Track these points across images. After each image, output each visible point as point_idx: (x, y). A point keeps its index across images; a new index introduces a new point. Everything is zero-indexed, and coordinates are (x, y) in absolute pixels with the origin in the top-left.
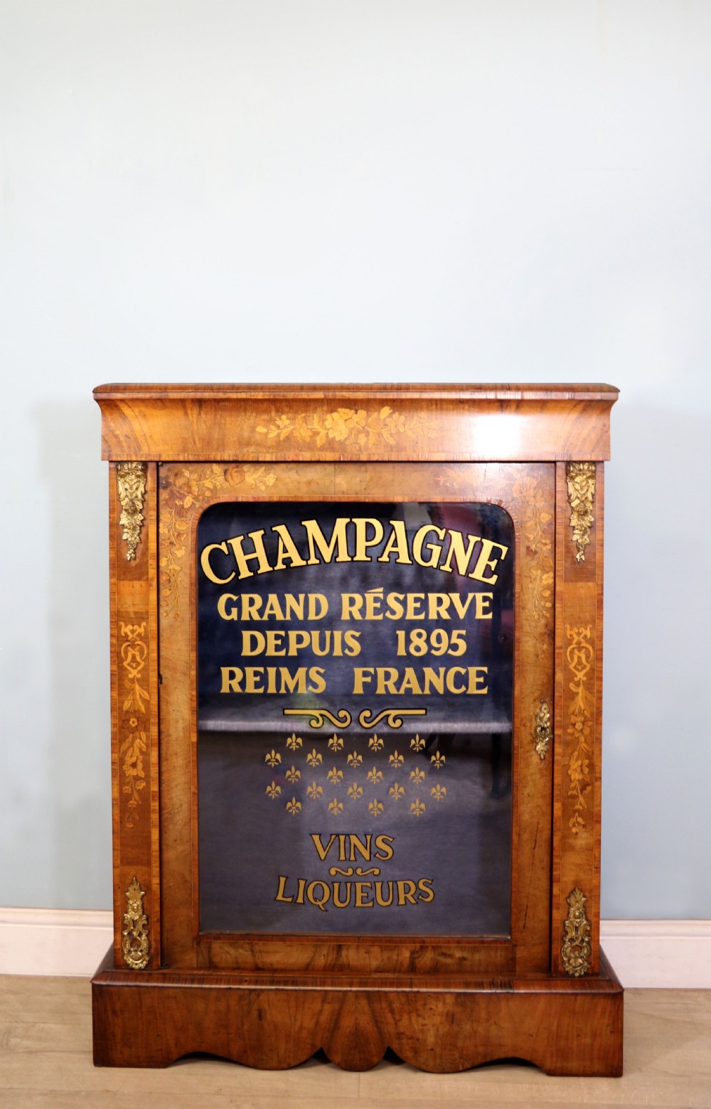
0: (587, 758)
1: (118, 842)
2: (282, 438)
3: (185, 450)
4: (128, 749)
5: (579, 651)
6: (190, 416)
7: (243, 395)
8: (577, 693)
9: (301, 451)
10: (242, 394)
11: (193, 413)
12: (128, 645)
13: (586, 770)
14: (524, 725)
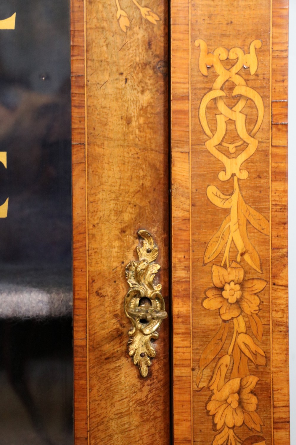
0: (253, 373)
5: (231, 107)
8: (227, 212)
13: (252, 402)
14: (98, 294)
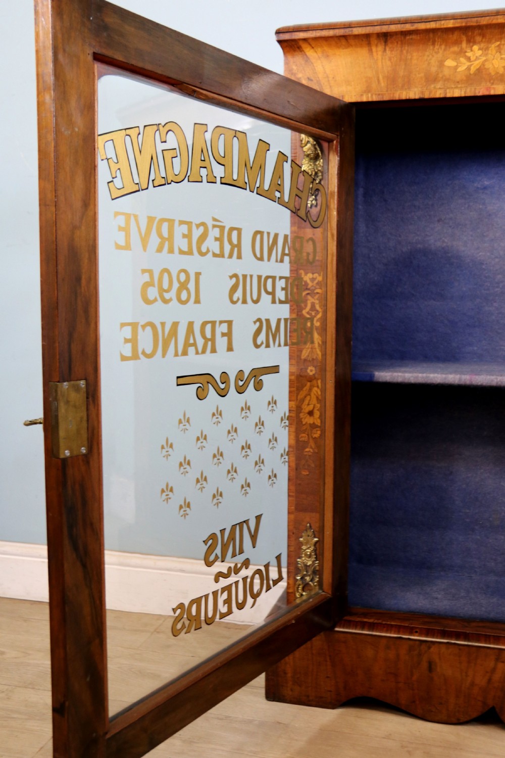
1: (293, 488)
2: (473, 70)
3: (368, 90)
4: (305, 397)
6: (375, 54)
7: (432, 25)
9: (493, 84)
10: (432, 23)
11: (378, 51)
12: (308, 294)
